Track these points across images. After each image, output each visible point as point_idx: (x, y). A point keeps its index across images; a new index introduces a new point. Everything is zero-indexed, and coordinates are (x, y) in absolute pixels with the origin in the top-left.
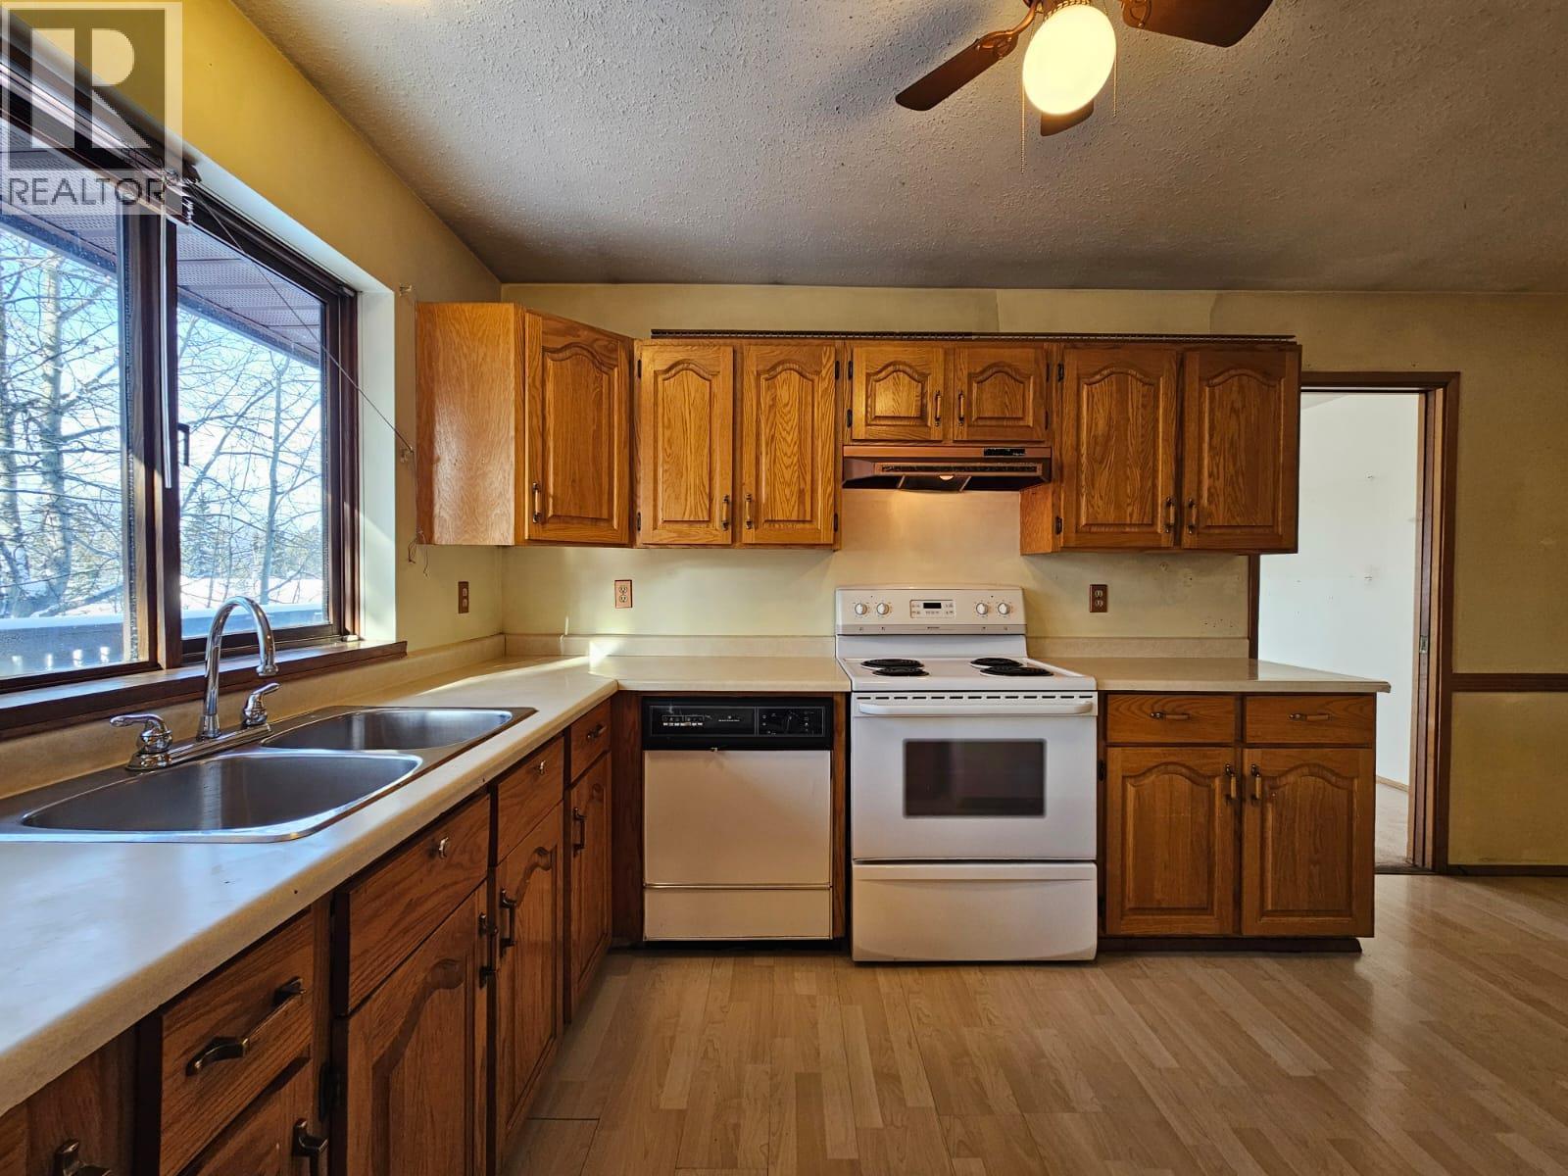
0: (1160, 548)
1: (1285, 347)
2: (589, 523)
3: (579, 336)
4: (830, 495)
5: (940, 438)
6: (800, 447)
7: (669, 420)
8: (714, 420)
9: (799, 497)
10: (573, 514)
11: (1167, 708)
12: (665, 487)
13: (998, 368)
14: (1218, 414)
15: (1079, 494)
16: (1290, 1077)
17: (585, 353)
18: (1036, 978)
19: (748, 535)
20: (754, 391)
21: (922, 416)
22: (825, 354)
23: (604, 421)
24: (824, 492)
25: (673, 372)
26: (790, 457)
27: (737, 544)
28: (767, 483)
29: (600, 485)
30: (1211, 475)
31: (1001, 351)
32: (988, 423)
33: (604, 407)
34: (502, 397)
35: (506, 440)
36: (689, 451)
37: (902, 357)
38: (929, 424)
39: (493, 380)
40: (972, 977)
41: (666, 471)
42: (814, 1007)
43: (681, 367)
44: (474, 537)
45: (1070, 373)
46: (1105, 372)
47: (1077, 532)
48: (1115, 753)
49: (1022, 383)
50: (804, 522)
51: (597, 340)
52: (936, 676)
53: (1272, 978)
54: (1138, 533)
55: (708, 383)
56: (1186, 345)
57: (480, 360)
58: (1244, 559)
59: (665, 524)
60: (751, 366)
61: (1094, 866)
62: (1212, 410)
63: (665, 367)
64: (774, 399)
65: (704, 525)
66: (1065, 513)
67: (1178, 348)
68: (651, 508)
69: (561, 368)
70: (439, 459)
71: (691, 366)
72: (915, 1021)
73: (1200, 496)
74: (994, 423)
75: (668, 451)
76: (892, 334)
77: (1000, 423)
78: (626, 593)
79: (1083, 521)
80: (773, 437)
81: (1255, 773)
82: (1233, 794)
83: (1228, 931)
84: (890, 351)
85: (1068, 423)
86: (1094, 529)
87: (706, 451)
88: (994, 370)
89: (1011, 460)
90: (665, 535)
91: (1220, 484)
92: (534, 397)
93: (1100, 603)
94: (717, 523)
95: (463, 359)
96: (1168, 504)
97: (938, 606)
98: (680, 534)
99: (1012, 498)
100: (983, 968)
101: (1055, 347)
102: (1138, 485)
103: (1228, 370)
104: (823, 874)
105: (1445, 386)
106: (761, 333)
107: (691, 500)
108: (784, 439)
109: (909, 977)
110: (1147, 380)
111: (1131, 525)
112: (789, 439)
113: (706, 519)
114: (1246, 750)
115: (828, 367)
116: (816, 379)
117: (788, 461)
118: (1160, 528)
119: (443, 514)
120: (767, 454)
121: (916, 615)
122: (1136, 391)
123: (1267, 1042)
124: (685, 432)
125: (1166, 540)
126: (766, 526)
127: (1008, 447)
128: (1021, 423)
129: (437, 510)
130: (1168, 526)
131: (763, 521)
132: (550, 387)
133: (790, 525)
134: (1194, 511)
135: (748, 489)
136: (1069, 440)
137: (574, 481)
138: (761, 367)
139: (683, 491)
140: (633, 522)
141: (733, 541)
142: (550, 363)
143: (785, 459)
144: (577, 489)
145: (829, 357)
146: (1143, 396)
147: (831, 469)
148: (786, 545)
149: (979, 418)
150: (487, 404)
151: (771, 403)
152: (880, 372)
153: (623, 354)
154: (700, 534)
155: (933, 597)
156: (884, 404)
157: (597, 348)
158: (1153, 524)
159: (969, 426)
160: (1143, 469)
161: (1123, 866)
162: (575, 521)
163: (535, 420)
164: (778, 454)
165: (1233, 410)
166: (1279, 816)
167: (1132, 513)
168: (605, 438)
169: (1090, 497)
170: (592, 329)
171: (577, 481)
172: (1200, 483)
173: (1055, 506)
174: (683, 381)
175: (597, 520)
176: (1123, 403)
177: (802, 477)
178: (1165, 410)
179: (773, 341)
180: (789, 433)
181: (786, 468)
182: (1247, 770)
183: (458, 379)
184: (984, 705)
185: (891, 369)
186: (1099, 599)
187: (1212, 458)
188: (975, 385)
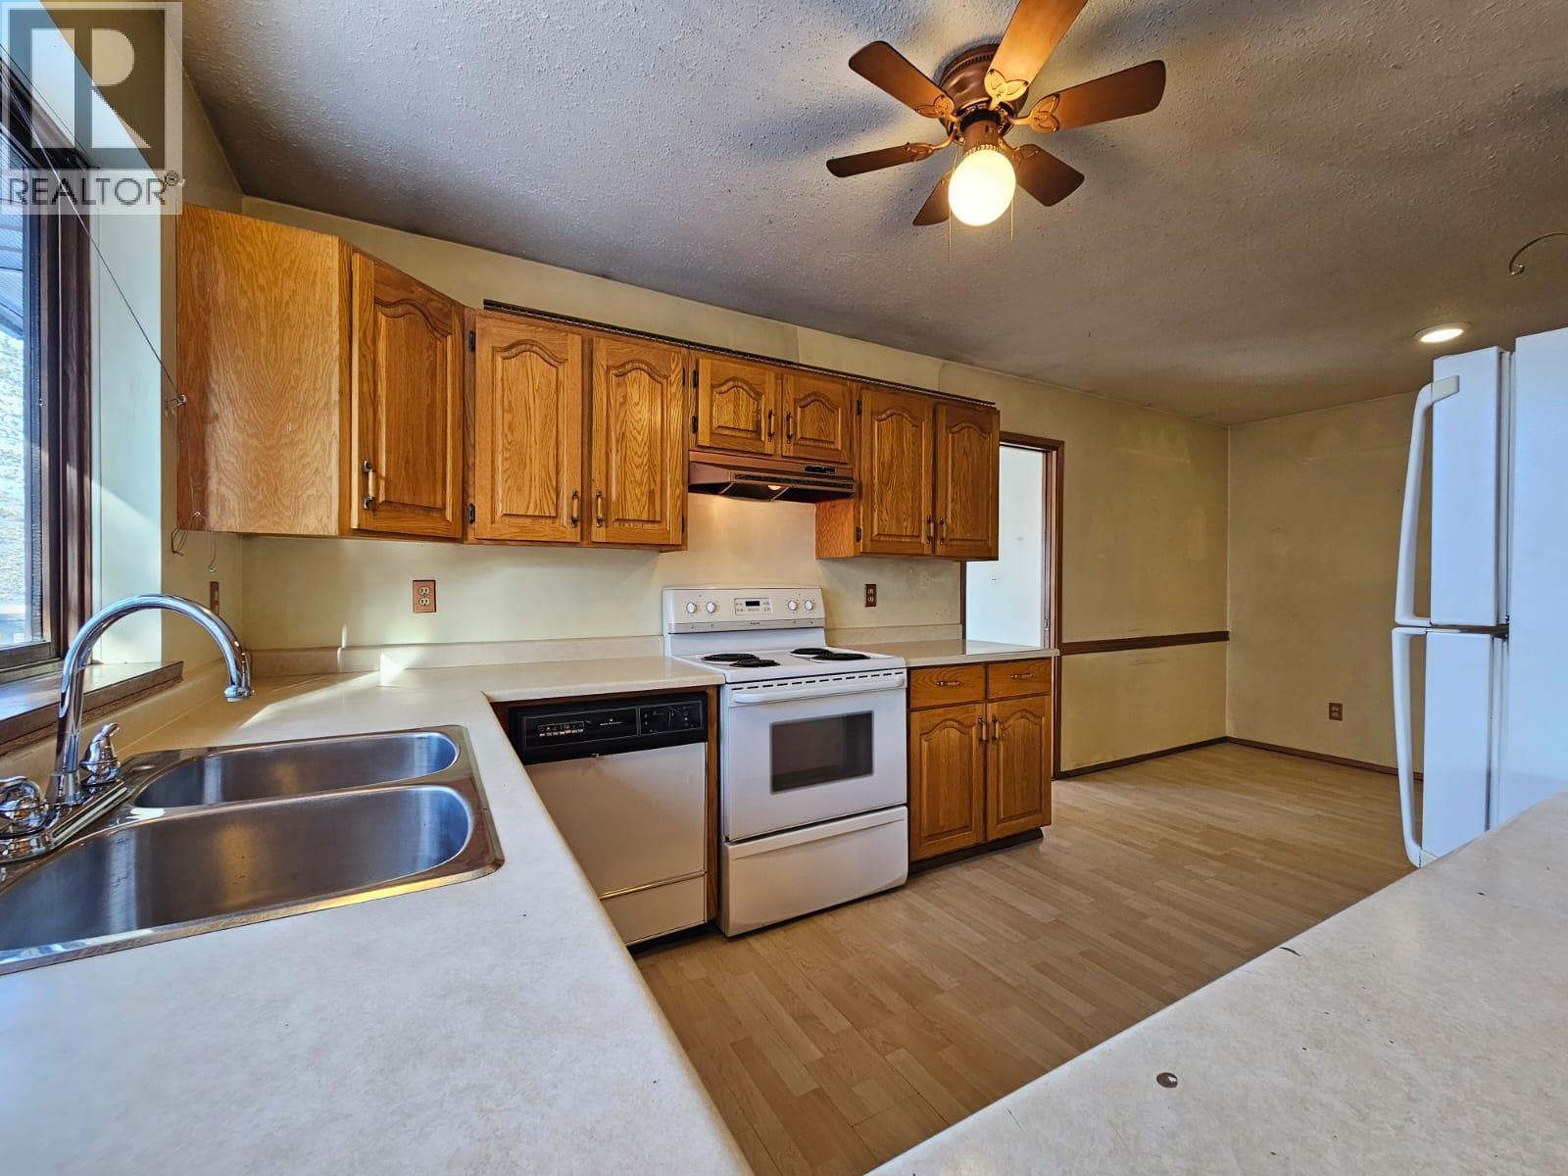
0: (923, 555)
1: (990, 411)
2: (422, 512)
3: (412, 292)
4: (678, 497)
5: (772, 453)
6: (650, 448)
7: (510, 402)
8: (560, 410)
9: (650, 498)
10: (407, 502)
11: (946, 679)
12: (505, 476)
13: (816, 397)
14: (956, 454)
15: (873, 510)
16: (1043, 924)
17: (418, 312)
18: (871, 908)
19: (598, 533)
20: (604, 386)
21: (757, 431)
22: (674, 360)
23: (438, 396)
24: (673, 493)
25: (514, 351)
26: (640, 457)
27: (585, 542)
28: (618, 481)
29: (434, 468)
30: (952, 501)
31: (817, 382)
32: (808, 443)
33: (438, 378)
34: (320, 350)
35: (327, 403)
36: (533, 439)
37: (741, 375)
38: (763, 439)
39: (306, 328)
40: (826, 921)
41: (506, 459)
42: (712, 986)
43: (523, 347)
44: (275, 523)
45: (866, 409)
46: (888, 412)
47: (872, 540)
48: (915, 715)
49: (832, 412)
50: (654, 522)
51: (432, 300)
52: (786, 665)
53: (1008, 867)
54: (910, 542)
55: (554, 370)
56: (940, 400)
57: (286, 298)
58: (958, 564)
59: (507, 519)
60: (601, 359)
61: (905, 808)
62: (953, 452)
63: (505, 345)
64: (625, 397)
65: (549, 521)
66: (864, 525)
67: (935, 400)
68: (489, 499)
69: (395, 325)
70: (216, 417)
71: (534, 348)
72: (803, 970)
73: (946, 517)
74: (812, 443)
75: (509, 436)
76: (728, 351)
77: (816, 444)
78: (426, 594)
79: (876, 532)
80: (623, 435)
81: (995, 721)
82: (984, 738)
83: (981, 840)
84: (733, 367)
85: (865, 451)
86: (883, 538)
87: (552, 442)
88: (813, 398)
89: (826, 477)
90: (506, 530)
91: (958, 507)
92: (364, 356)
93: (872, 599)
94: (565, 519)
95: (258, 293)
96: (929, 522)
97: (757, 603)
98: (522, 528)
99: (810, 509)
100: (831, 913)
101: (854, 385)
102: (910, 504)
103: (960, 423)
104: (698, 862)
105: (1057, 449)
106: (607, 326)
107: (536, 494)
108: (635, 438)
109: (778, 937)
110: (914, 423)
111: (906, 536)
112: (639, 438)
113: (553, 514)
114: (989, 705)
115: (676, 373)
116: (665, 382)
117: (638, 461)
118: (923, 539)
119: (223, 490)
120: (617, 451)
121: (739, 613)
122: (908, 428)
123: (1024, 908)
124: (528, 418)
125: (927, 550)
126: (616, 524)
127: (823, 466)
128: (832, 447)
129: (213, 485)
130: (929, 538)
131: (613, 519)
132: (382, 345)
133: (640, 525)
134: (944, 526)
135: (598, 486)
136: (865, 465)
137: (407, 462)
138: (611, 363)
139: (527, 483)
140: (467, 514)
141: (582, 538)
142: (382, 319)
143: (636, 458)
144: (411, 471)
145: (677, 364)
146: (913, 435)
147: (679, 472)
148: (634, 544)
149: (802, 438)
150: (296, 356)
151: (622, 400)
152: (722, 385)
153: (457, 321)
154: (544, 530)
155: (753, 596)
156: (725, 416)
157: (432, 311)
158: (919, 536)
159: (794, 444)
160: (913, 492)
161: (921, 806)
162: (407, 510)
163: (365, 384)
164: (628, 451)
165: (965, 453)
166: (1007, 749)
167: (907, 526)
168: (439, 414)
169: (881, 512)
170: (423, 286)
171: (411, 461)
172: (946, 506)
173: (856, 519)
174: (525, 362)
175: (429, 509)
176: (900, 439)
177: (652, 474)
178: (926, 448)
179: (623, 338)
180: (639, 433)
181: (637, 467)
182: (990, 720)
183: (249, 317)
184: (819, 688)
185: (731, 384)
186: (871, 596)
187: (953, 487)
188: (799, 409)
